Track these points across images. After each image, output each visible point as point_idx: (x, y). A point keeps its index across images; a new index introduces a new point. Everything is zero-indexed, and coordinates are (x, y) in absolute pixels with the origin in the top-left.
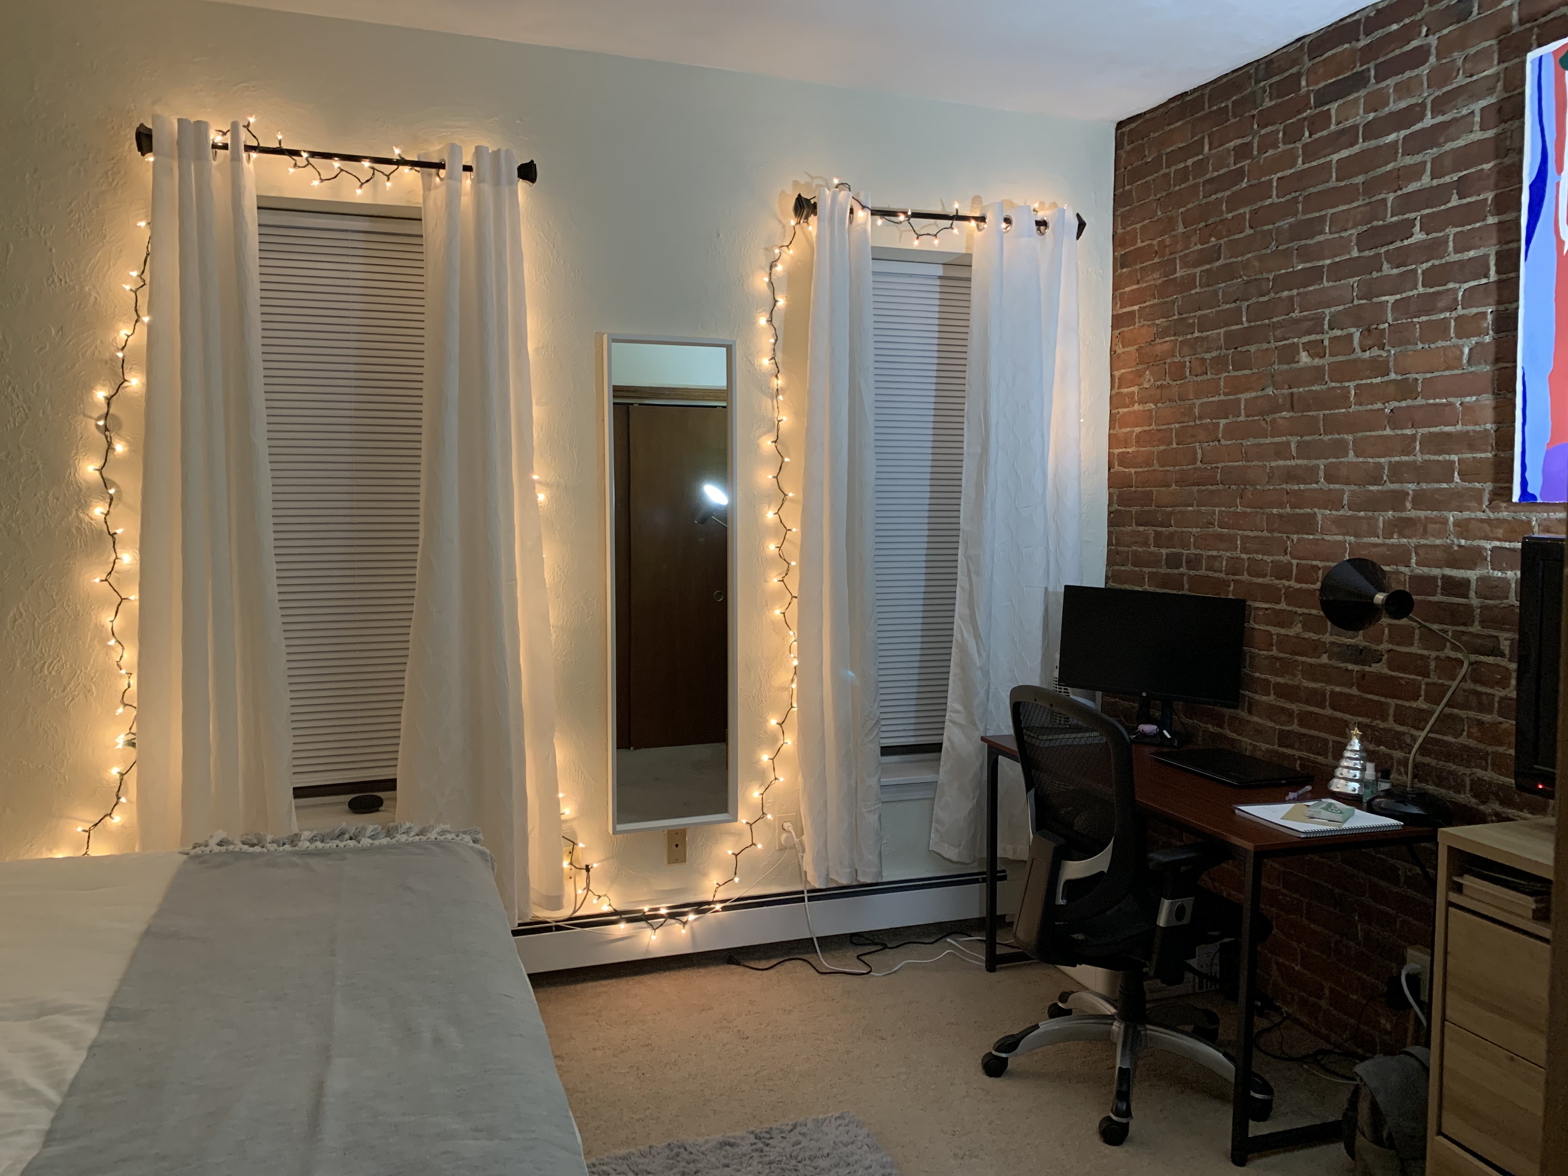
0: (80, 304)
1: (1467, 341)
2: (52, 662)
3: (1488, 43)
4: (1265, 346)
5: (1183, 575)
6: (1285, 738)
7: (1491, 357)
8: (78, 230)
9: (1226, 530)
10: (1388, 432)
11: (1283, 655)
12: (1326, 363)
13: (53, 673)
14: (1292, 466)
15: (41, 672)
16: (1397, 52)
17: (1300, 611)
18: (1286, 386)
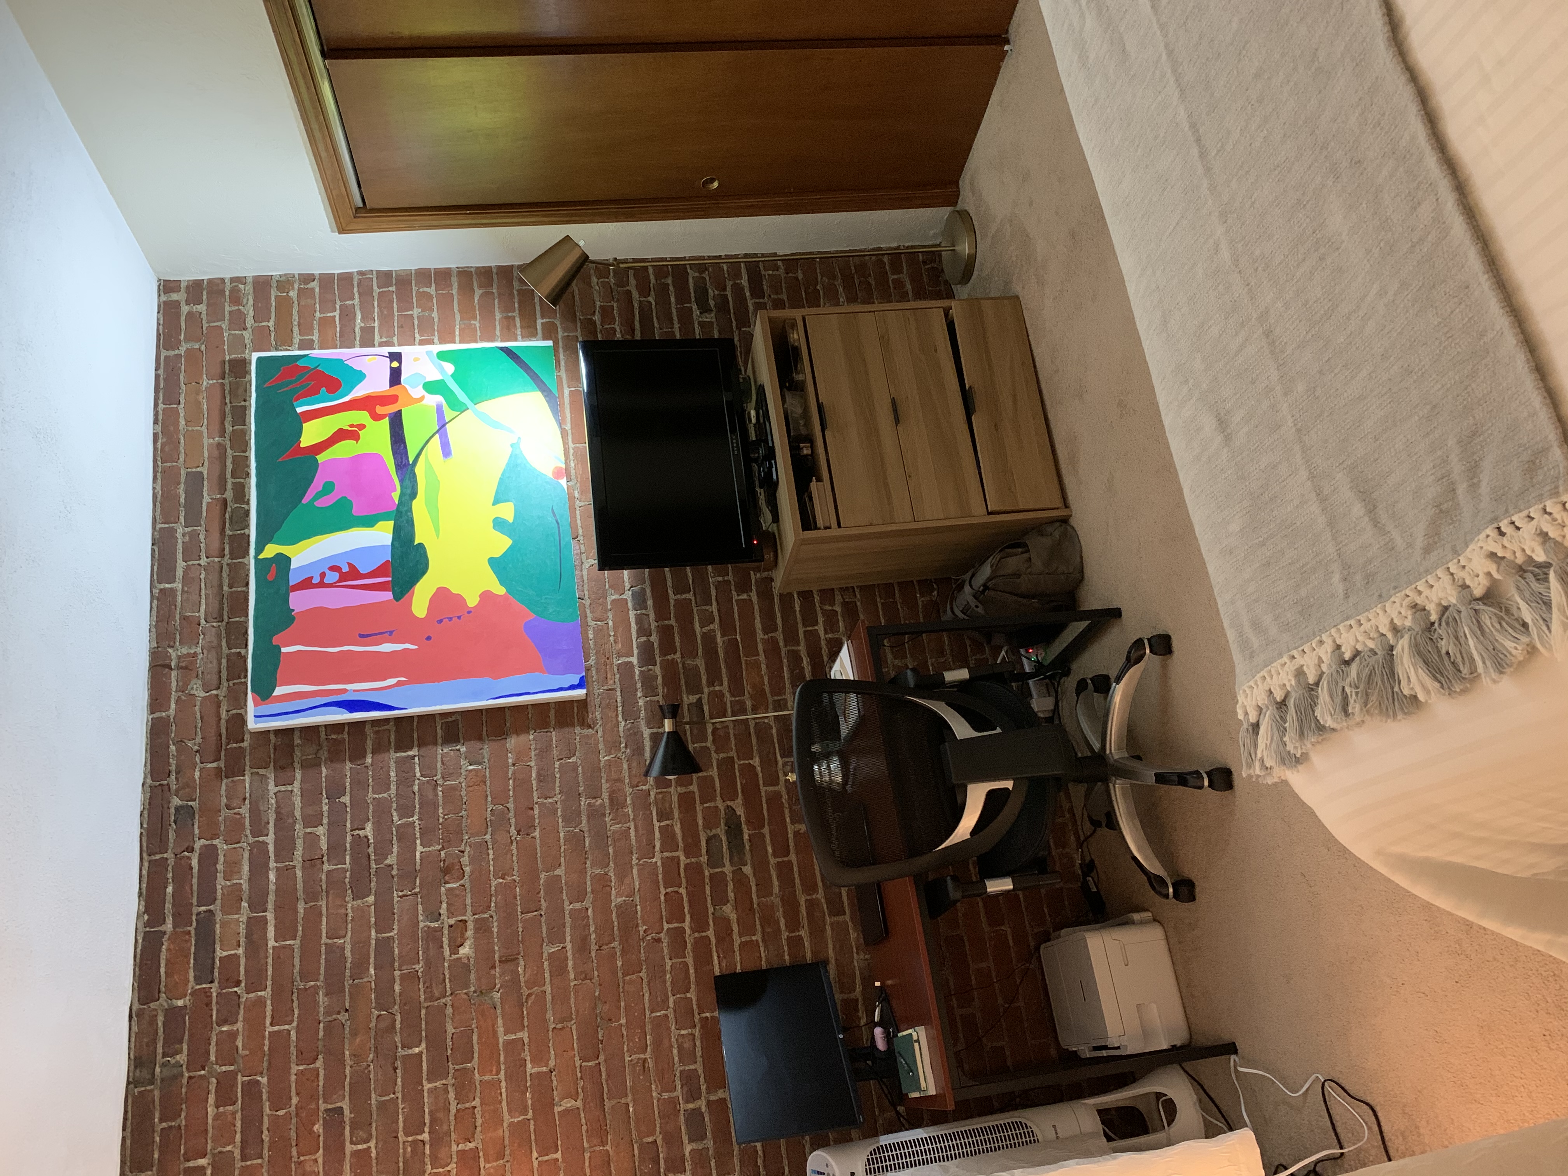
1: (463, 767)
3: (224, 787)
4: (449, 1011)
5: (709, 1103)
6: (836, 909)
7: (478, 744)
9: (648, 1037)
10: (537, 834)
11: (758, 927)
12: (472, 919)
14: (573, 947)
16: (195, 881)
17: (711, 910)
18: (493, 972)
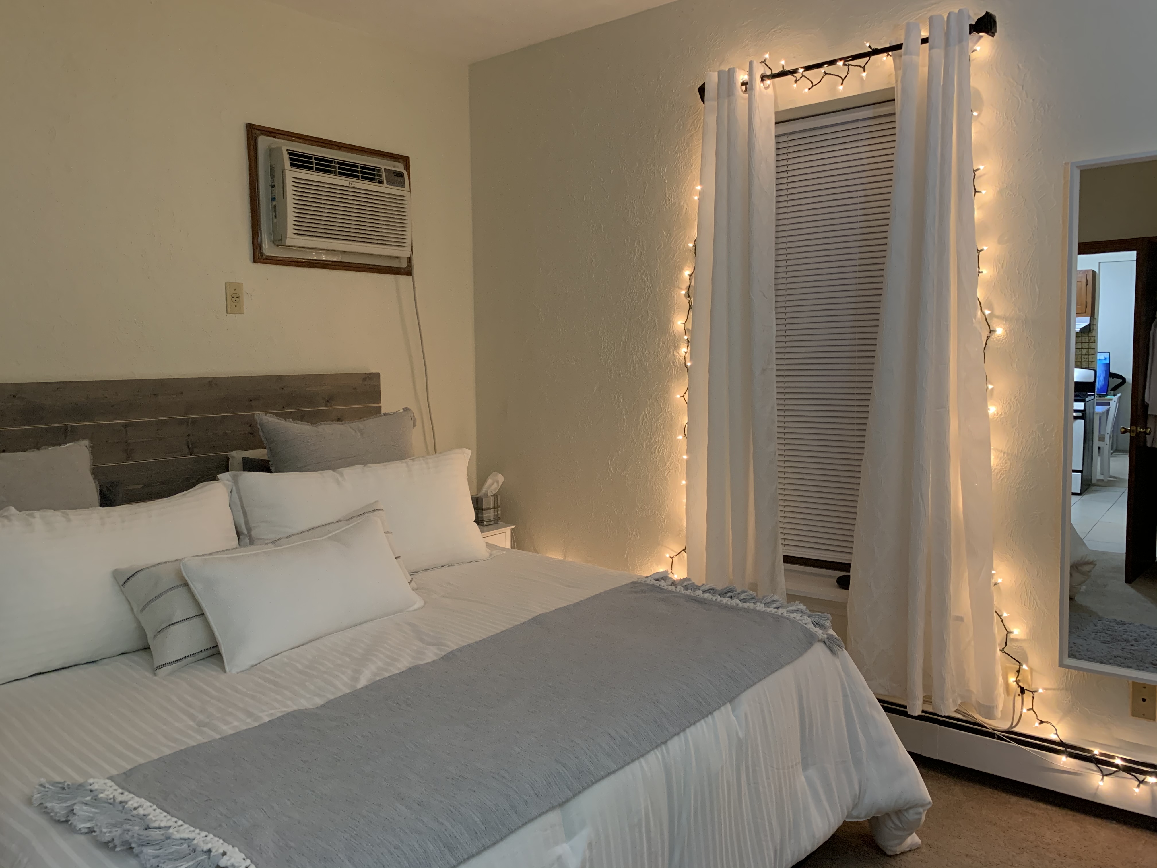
0: (678, 214)
2: (660, 447)
8: (679, 165)
13: (660, 454)
15: (654, 453)
